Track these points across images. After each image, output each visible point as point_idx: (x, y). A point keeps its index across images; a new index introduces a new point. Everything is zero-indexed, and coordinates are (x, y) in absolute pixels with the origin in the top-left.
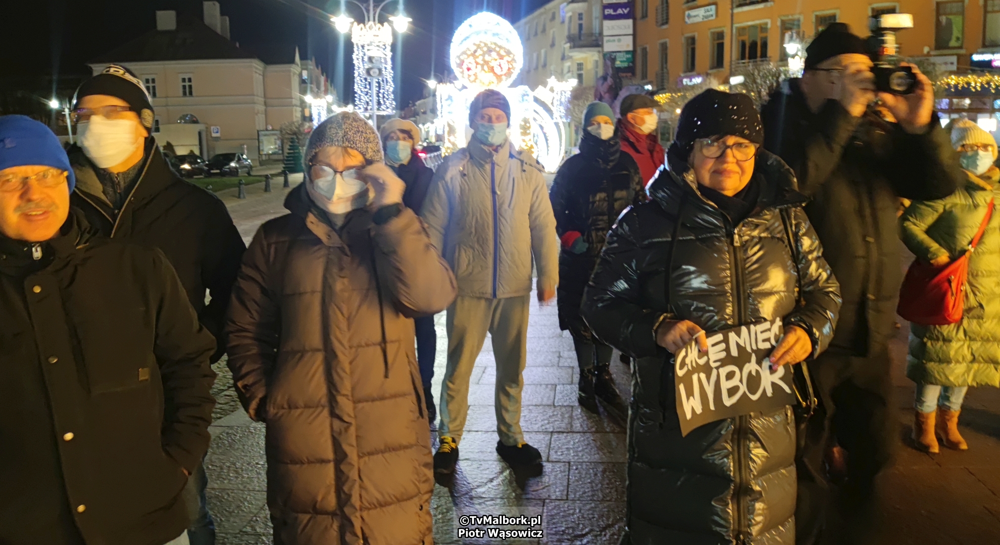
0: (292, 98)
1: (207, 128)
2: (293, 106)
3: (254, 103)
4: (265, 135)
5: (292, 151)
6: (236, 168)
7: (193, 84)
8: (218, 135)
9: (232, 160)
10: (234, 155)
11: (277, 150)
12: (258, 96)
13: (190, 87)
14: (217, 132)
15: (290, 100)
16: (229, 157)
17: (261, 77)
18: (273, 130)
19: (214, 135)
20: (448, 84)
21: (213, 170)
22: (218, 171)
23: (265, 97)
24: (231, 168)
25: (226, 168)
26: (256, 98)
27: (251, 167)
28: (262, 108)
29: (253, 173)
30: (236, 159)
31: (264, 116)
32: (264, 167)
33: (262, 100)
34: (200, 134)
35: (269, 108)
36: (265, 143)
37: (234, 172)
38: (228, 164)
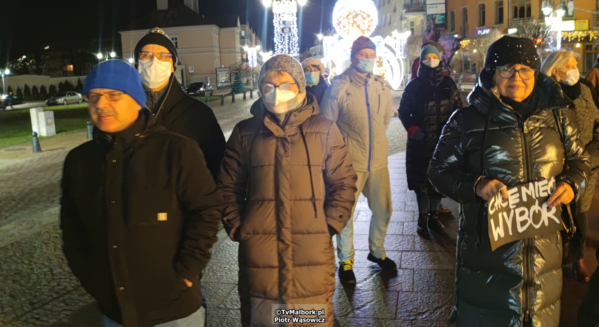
0: (236, 48)
1: (186, 67)
2: (236, 53)
3: (214, 52)
4: (220, 71)
5: (236, 80)
6: (203, 91)
7: (178, 41)
8: (192, 71)
9: (201, 87)
10: (202, 83)
11: (227, 80)
12: (215, 47)
13: (176, 43)
14: (192, 70)
15: (234, 49)
16: (199, 85)
17: (217, 36)
18: (225, 68)
19: (190, 71)
20: (330, 36)
21: (190, 92)
22: (193, 93)
23: (220, 48)
24: (200, 92)
25: (198, 92)
26: (214, 48)
27: (212, 91)
28: (218, 54)
29: (213, 94)
30: (204, 86)
31: (219, 59)
32: (220, 90)
33: (218, 50)
34: (182, 71)
35: (222, 55)
36: (220, 76)
37: (202, 94)
38: (199, 89)
